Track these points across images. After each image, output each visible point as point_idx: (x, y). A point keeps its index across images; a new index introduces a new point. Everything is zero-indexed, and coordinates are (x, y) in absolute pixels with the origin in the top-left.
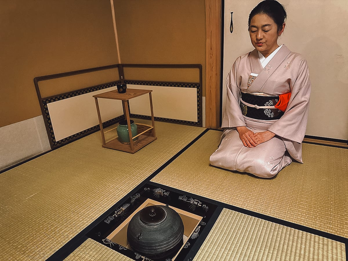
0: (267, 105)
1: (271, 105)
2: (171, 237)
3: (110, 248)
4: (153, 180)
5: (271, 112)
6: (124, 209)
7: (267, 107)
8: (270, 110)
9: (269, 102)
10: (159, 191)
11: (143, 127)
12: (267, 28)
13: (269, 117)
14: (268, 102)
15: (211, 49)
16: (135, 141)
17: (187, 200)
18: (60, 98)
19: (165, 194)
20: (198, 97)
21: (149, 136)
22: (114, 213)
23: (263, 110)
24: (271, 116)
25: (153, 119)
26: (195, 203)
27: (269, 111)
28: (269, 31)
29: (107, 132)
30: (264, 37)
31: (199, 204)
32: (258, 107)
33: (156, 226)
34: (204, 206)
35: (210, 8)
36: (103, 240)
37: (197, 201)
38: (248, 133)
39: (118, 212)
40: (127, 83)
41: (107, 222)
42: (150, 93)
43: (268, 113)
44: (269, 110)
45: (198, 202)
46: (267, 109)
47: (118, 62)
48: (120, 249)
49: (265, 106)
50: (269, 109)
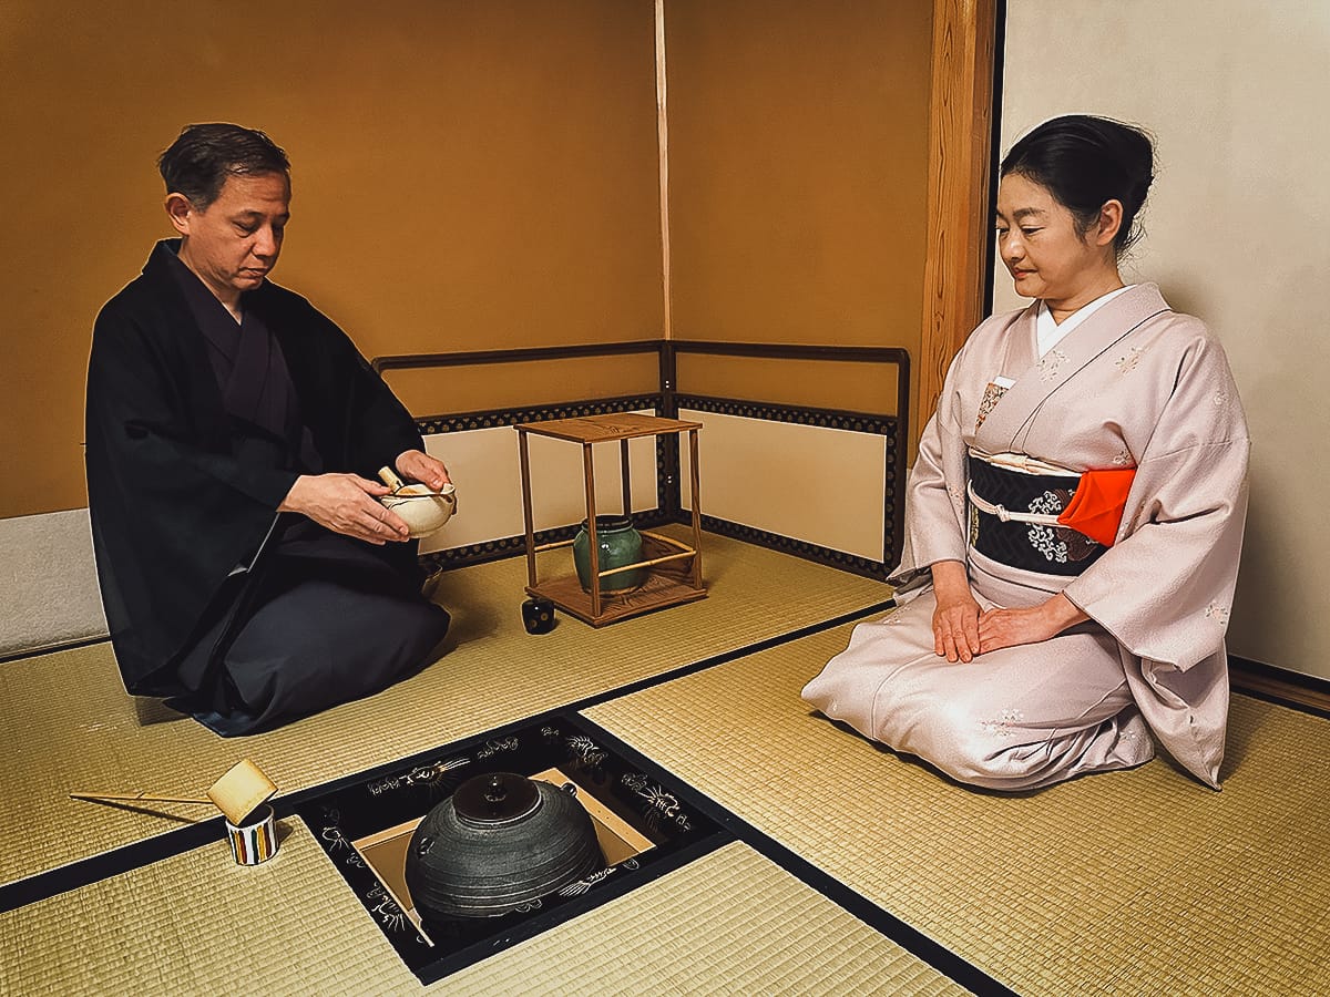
0: (1038, 510)
1: (1052, 513)
2: (513, 876)
3: (327, 851)
4: (587, 713)
5: (1056, 541)
6: (443, 769)
7: (1040, 518)
8: (1049, 531)
9: (1045, 500)
10: (579, 745)
12: (1030, 221)
13: (1050, 559)
14: (1041, 499)
15: (940, 296)
16: (625, 591)
17: (643, 790)
18: (455, 424)
20: (889, 467)
21: (683, 582)
22: (408, 772)
23: (1024, 528)
24: (1055, 557)
25: (697, 522)
26: (659, 803)
27: (1048, 536)
28: (1036, 230)
30: (1026, 253)
31: (671, 810)
32: (1006, 515)
33: (481, 832)
34: (681, 820)
35: (942, 153)
37: (667, 800)
38: (960, 609)
39: (420, 772)
40: (680, 404)
42: (693, 433)
43: (1044, 542)
44: (1045, 530)
45: (670, 804)
46: (1038, 526)
47: (663, 335)
49: (1029, 511)
50: (1045, 528)
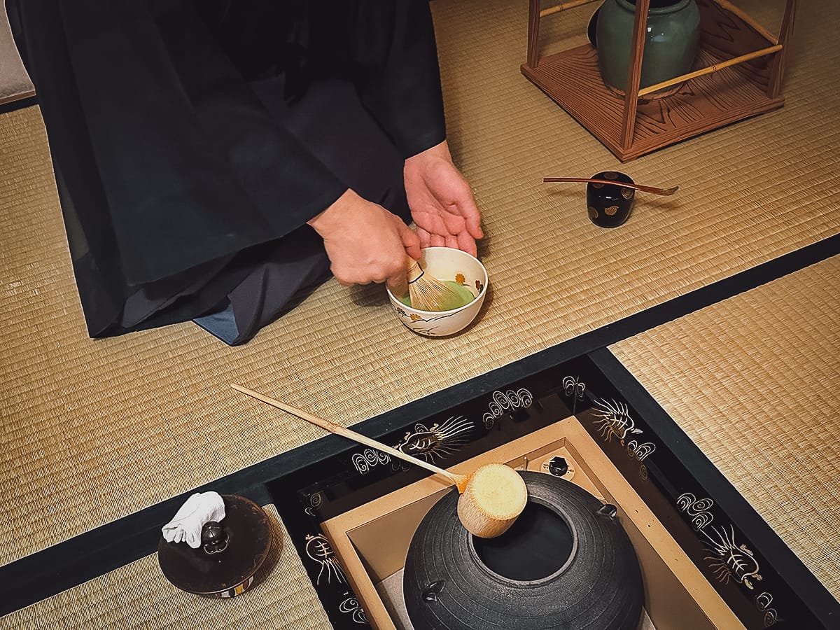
3: (314, 585)
4: (625, 352)
6: (441, 436)
10: (615, 420)
11: (736, 28)
17: (708, 529)
19: (632, 447)
26: (732, 561)
29: (557, 8)
31: (749, 578)
34: (765, 602)
36: (308, 537)
37: (745, 559)
39: (413, 440)
41: (358, 468)
45: (750, 567)
48: (343, 608)
